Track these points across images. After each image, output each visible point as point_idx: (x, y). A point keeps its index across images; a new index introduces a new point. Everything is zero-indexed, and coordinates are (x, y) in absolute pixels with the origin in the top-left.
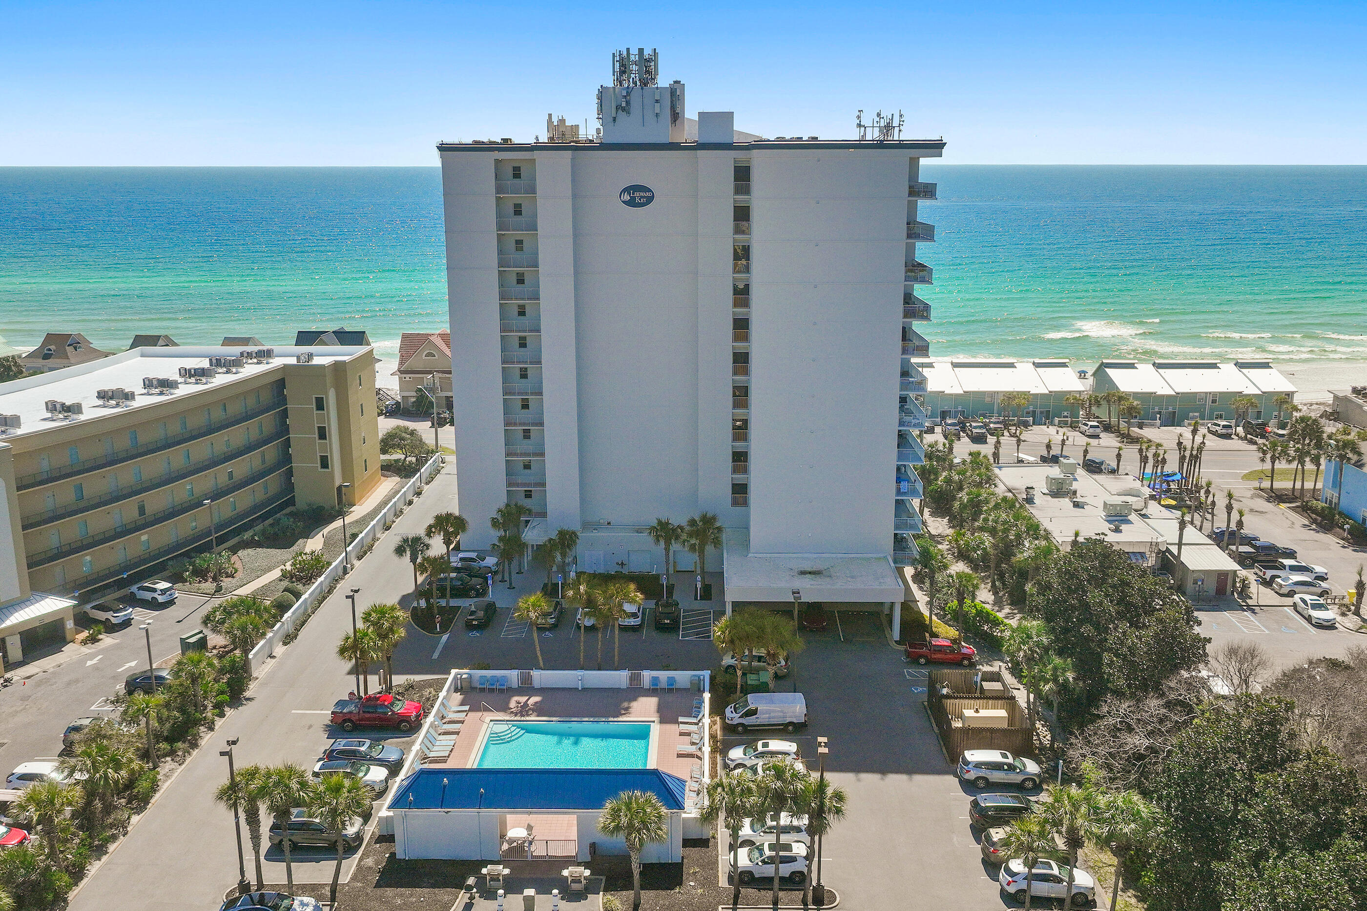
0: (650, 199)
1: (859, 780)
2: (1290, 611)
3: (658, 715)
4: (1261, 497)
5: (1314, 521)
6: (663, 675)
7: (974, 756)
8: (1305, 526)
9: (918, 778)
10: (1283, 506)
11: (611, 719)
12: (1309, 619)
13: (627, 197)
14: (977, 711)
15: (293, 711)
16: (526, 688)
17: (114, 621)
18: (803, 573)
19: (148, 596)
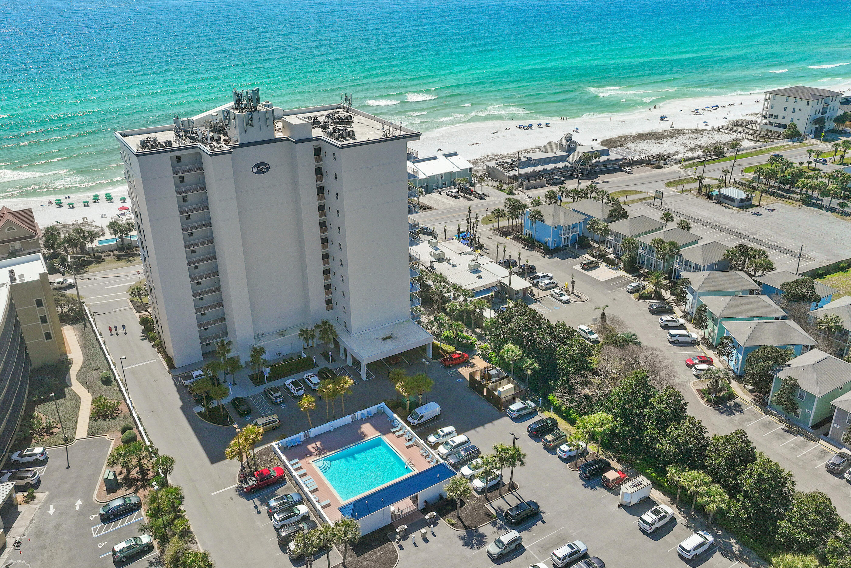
0: (268, 169)
1: (477, 432)
2: (550, 297)
3: (377, 432)
4: (497, 234)
5: (525, 245)
6: (365, 411)
7: (515, 407)
8: (523, 248)
9: (495, 422)
10: (508, 238)
11: (362, 441)
12: (560, 301)
13: (256, 170)
14: (503, 388)
15: (212, 494)
16: (309, 440)
17: (32, 482)
18: (384, 339)
19: (31, 459)
